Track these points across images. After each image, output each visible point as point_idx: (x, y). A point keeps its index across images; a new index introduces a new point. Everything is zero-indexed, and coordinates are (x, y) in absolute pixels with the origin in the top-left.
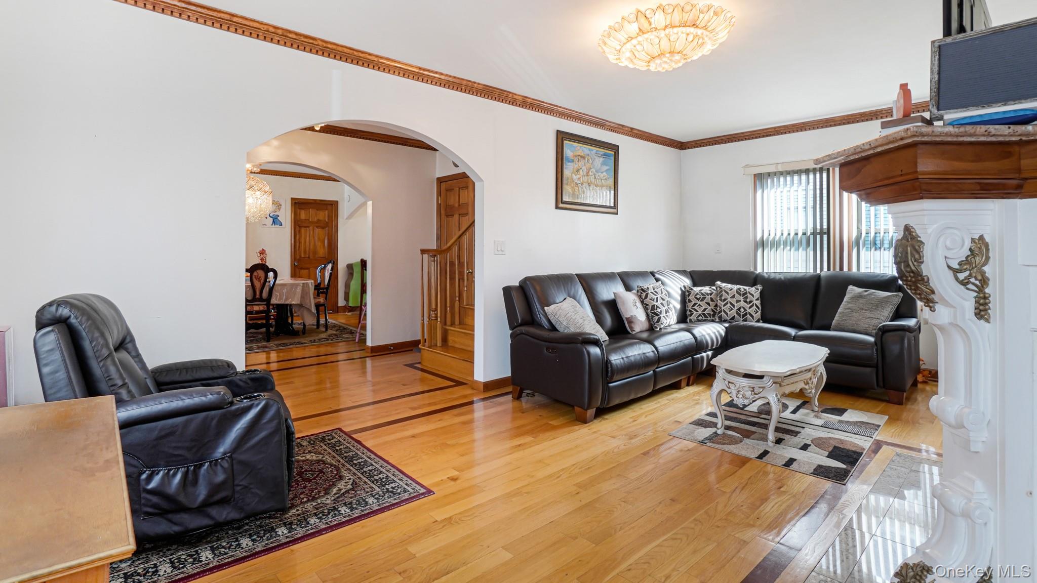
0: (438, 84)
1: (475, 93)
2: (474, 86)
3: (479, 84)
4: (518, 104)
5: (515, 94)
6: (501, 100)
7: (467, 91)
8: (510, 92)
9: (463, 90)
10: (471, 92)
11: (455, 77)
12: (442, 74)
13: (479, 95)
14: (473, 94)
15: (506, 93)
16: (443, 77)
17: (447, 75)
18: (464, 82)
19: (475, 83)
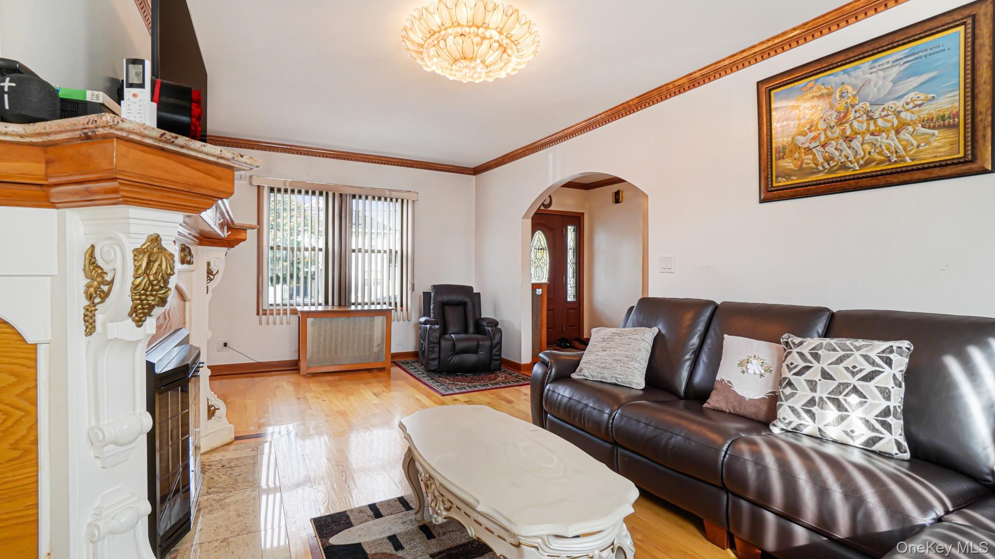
0: (604, 123)
1: (635, 110)
2: (630, 104)
3: (632, 100)
4: (686, 88)
5: (674, 81)
6: (664, 98)
7: (628, 113)
8: (667, 84)
9: (624, 114)
10: (632, 111)
11: (610, 110)
12: (600, 114)
13: (639, 108)
14: (634, 112)
15: (664, 88)
16: (603, 116)
17: (603, 113)
18: (620, 108)
19: (628, 102)
